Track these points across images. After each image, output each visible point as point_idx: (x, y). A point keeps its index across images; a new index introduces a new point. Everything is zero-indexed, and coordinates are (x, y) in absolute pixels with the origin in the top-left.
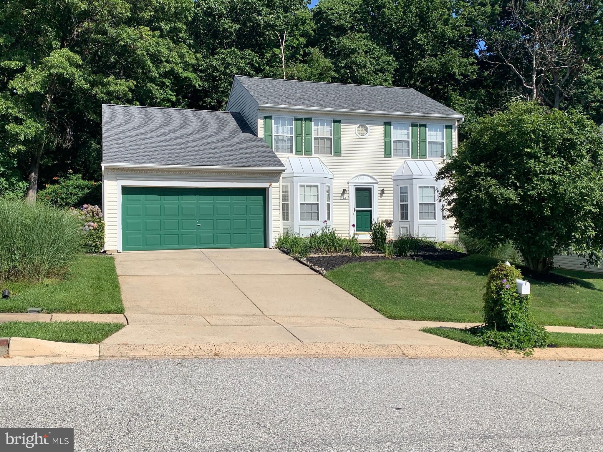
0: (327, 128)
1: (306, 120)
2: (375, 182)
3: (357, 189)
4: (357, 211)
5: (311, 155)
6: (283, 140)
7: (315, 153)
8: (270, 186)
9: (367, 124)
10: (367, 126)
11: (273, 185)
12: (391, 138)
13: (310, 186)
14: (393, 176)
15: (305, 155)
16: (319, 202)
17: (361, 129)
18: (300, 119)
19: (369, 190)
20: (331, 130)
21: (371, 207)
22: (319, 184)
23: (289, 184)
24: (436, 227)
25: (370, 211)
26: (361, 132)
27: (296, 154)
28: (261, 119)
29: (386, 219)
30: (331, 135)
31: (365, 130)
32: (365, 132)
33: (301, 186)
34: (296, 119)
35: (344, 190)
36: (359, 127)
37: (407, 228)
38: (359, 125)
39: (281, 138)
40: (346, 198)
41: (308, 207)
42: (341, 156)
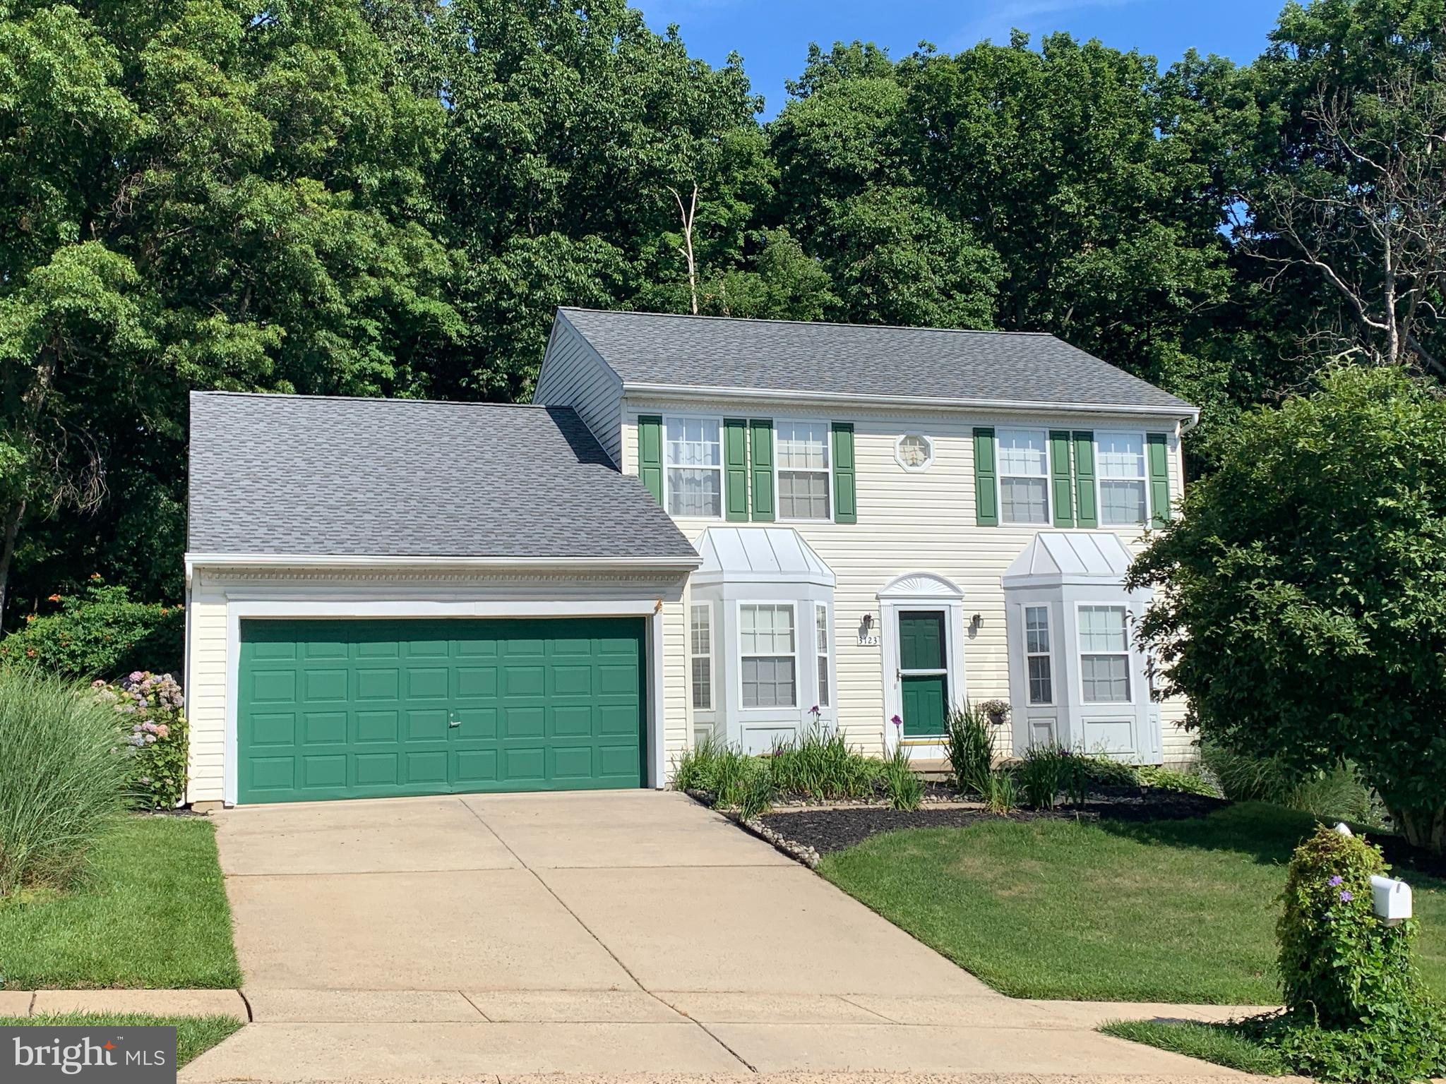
0: (814, 446)
1: (756, 424)
2: (953, 593)
3: (904, 616)
4: (905, 679)
5: (773, 520)
6: (692, 481)
7: (781, 516)
8: (657, 609)
9: (927, 433)
10: (927, 438)
11: (666, 606)
12: (994, 470)
13: (770, 608)
14: (1005, 578)
15: (754, 520)
16: (796, 654)
17: (909, 448)
18: (741, 423)
19: (939, 616)
20: (826, 451)
21: (944, 666)
22: (795, 603)
23: (710, 603)
24: (1133, 724)
25: (943, 678)
26: (909, 456)
27: (729, 519)
28: (630, 422)
29: (988, 700)
30: (826, 466)
31: (921, 450)
32: (921, 455)
33: (743, 608)
34: (728, 423)
35: (867, 619)
36: (903, 443)
37: (1049, 725)
38: (903, 437)
39: (686, 475)
40: (873, 642)
41: (765, 669)
42: (855, 523)
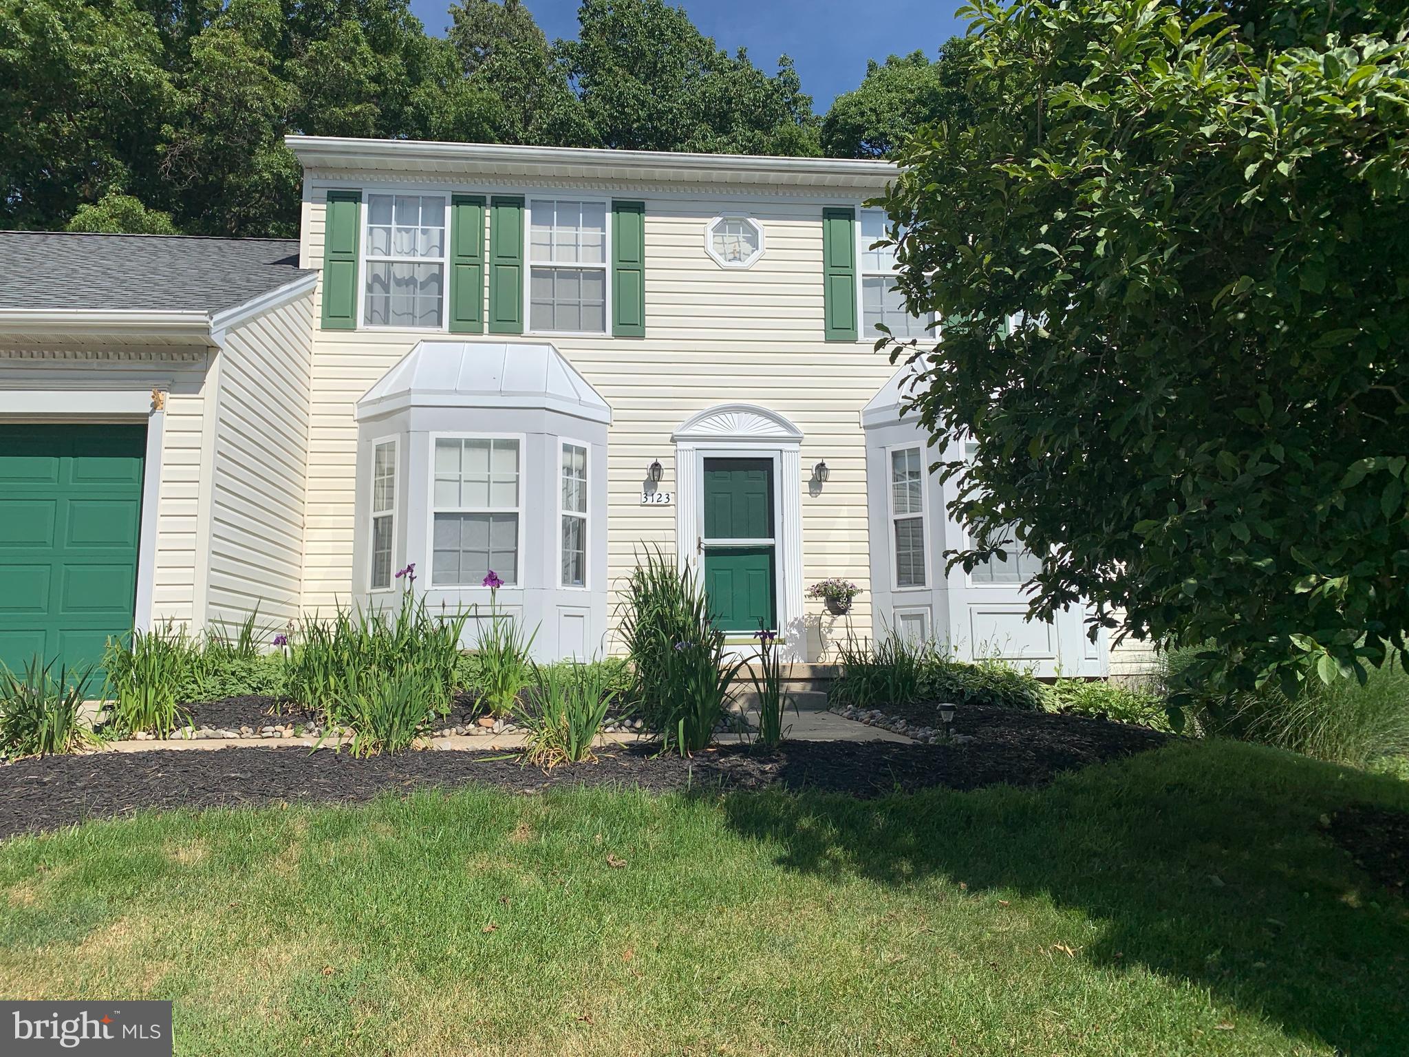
0: (588, 234)
1: (498, 202)
2: (786, 434)
3: (713, 466)
4: (711, 552)
5: (519, 332)
6: (411, 281)
7: (531, 328)
8: (155, 406)
9: (753, 215)
10: (752, 221)
11: (171, 402)
12: (852, 265)
13: (483, 444)
14: (867, 413)
15: (491, 332)
16: (521, 510)
17: (730, 238)
18: (478, 201)
19: (765, 466)
20: (603, 237)
21: (772, 535)
22: (522, 437)
23: (396, 438)
25: (770, 550)
26: (729, 249)
27: (453, 331)
28: (314, 200)
30: (604, 260)
31: (748, 240)
32: (746, 247)
33: (441, 443)
34: (458, 201)
35: (656, 467)
36: (718, 230)
37: (920, 617)
38: (719, 219)
39: (399, 272)
40: (664, 499)
42: (642, 337)
